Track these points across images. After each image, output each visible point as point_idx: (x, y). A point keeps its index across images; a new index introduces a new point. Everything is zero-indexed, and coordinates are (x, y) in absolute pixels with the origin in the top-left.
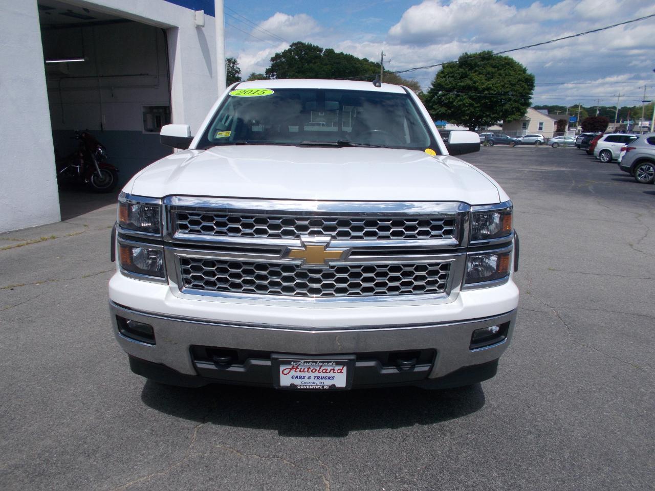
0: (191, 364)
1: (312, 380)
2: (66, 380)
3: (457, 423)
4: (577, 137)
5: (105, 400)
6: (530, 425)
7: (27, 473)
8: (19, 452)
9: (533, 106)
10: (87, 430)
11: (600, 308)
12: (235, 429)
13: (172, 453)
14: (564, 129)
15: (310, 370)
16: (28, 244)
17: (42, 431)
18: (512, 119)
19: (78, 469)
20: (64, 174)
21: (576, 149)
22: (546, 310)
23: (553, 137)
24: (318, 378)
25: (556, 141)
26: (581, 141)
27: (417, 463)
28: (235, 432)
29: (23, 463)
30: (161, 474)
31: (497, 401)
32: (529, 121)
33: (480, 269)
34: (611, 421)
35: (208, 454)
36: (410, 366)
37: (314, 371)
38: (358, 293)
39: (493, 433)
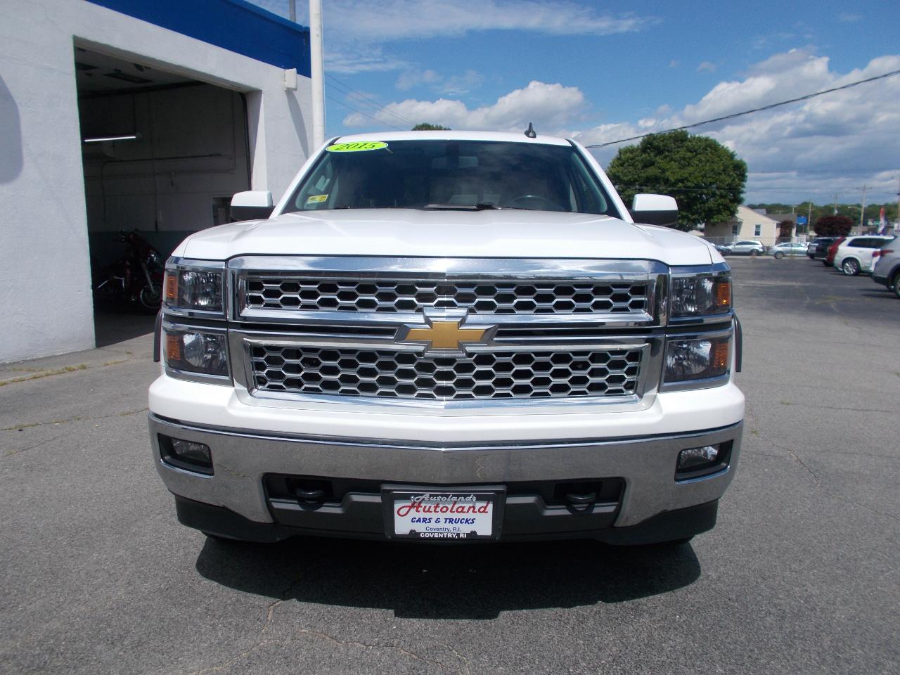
0: (265, 504)
1: (442, 525)
2: (87, 543)
3: (659, 600)
4: (808, 243)
5: (143, 568)
6: (769, 603)
7: (21, 667)
8: (11, 638)
9: (746, 203)
10: (112, 609)
11: (860, 451)
12: (329, 607)
13: (236, 640)
14: (790, 232)
15: (438, 509)
16: (48, 375)
17: (47, 610)
18: (719, 221)
19: (96, 660)
20: (103, 290)
21: (809, 260)
22: (781, 454)
23: (776, 244)
24: (451, 521)
25: (780, 249)
26: (815, 249)
27: (600, 653)
28: (329, 612)
29: (15, 653)
30: (217, 669)
31: (716, 572)
32: (740, 223)
33: (685, 363)
34: (891, 599)
35: (288, 641)
36: (586, 505)
37: (444, 509)
38: (509, 395)
39: (712, 613)
